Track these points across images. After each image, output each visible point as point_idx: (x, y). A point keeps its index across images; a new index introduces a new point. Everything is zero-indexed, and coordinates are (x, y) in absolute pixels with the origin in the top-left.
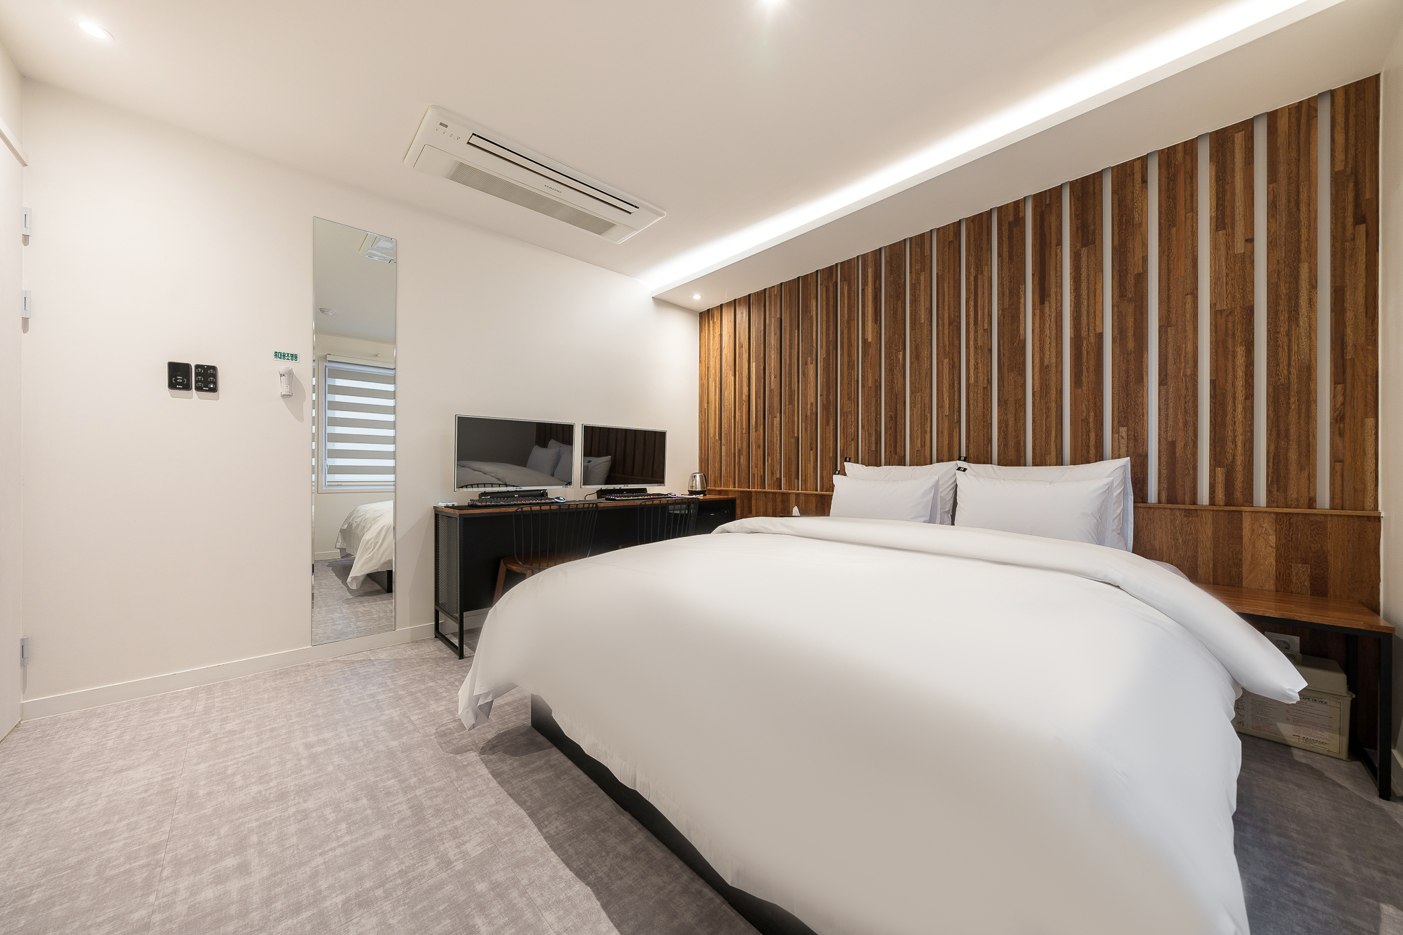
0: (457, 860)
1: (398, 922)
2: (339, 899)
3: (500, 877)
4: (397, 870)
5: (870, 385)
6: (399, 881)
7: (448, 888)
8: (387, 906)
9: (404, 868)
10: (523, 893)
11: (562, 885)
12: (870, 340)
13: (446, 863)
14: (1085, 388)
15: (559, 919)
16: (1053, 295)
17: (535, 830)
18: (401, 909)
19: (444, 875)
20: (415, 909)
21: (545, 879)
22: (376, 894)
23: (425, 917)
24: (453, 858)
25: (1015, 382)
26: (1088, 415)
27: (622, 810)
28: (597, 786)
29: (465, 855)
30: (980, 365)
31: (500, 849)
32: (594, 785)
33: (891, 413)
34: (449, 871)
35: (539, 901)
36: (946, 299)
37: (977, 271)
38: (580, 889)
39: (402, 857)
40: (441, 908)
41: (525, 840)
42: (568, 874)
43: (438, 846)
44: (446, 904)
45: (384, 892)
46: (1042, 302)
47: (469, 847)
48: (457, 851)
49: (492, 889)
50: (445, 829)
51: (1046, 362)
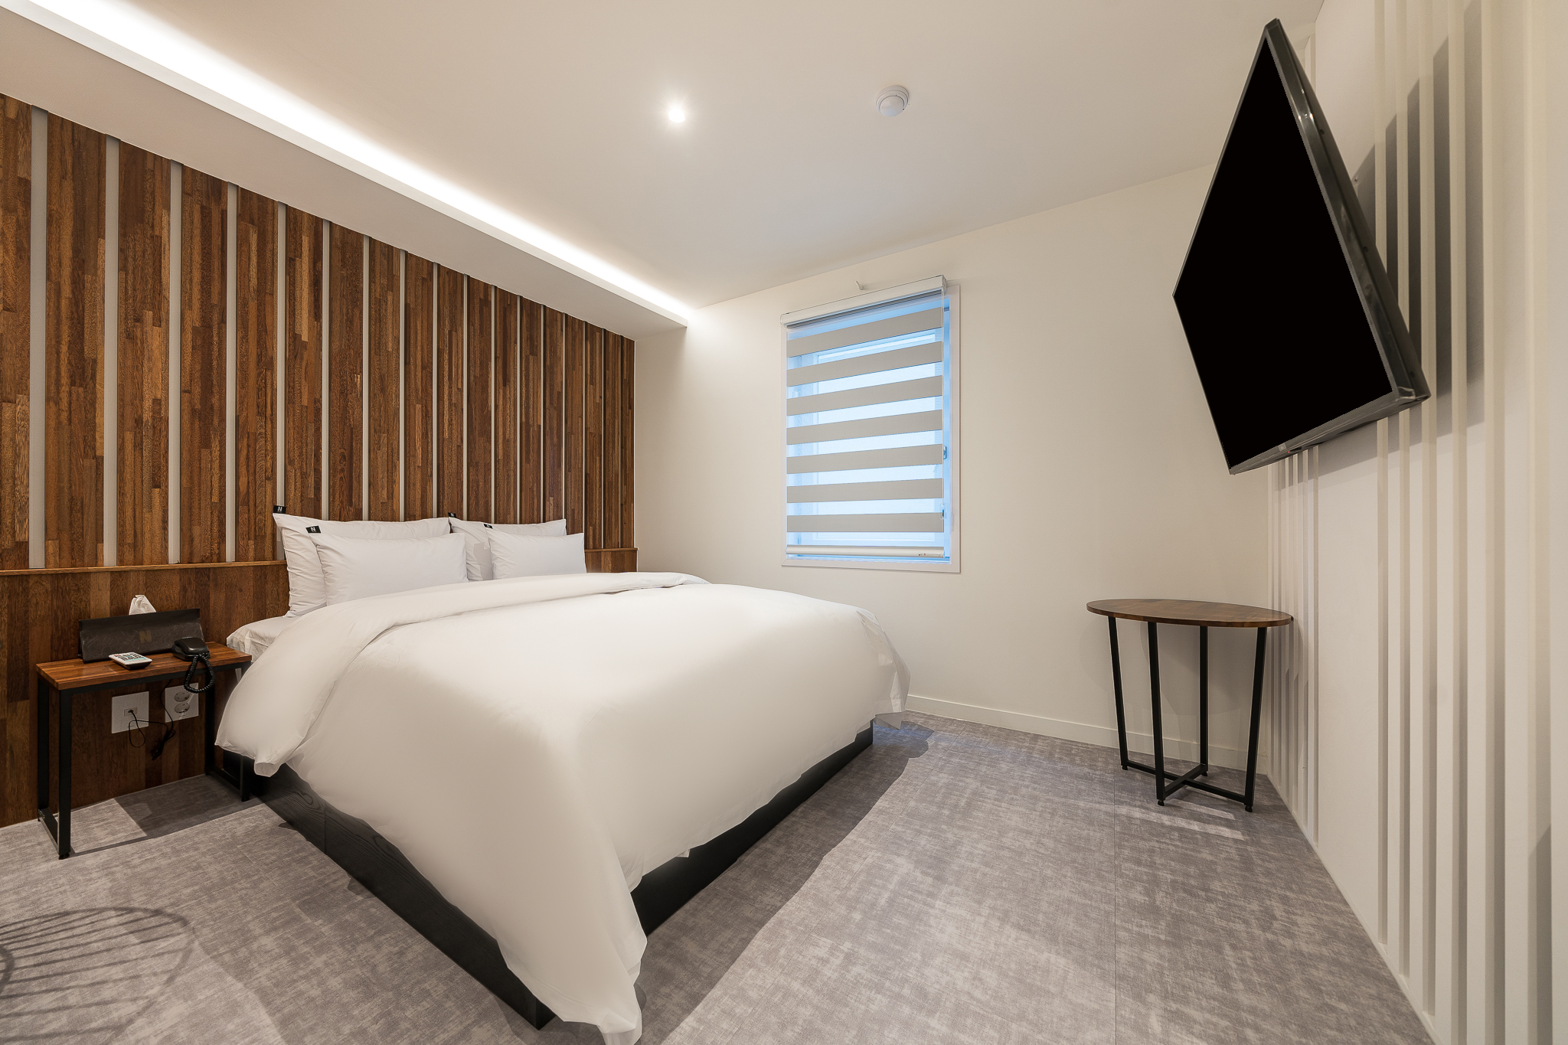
0: (842, 951)
1: (916, 952)
2: (933, 1022)
3: (842, 910)
4: (879, 997)
5: (305, 402)
6: (887, 984)
7: (871, 938)
8: (912, 973)
9: (873, 992)
10: (848, 888)
11: (829, 871)
12: (305, 338)
13: (850, 959)
14: (531, 464)
15: (855, 862)
16: (512, 383)
17: (781, 911)
18: (907, 960)
19: (862, 951)
20: (901, 948)
21: (829, 882)
22: (909, 992)
23: (901, 936)
24: (842, 956)
25: (484, 447)
26: (533, 485)
27: (735, 863)
28: (703, 890)
29: (833, 950)
30: (454, 422)
31: (815, 925)
32: (702, 893)
33: (342, 450)
34: (856, 949)
35: (849, 877)
36: (419, 338)
37: (452, 326)
38: (827, 860)
39: (863, 1007)
40: (889, 931)
41: (797, 913)
42: (818, 872)
43: (835, 981)
44: (884, 929)
45: (903, 987)
46: (505, 385)
47: (822, 952)
48: (832, 959)
49: (855, 908)
50: (811, 992)
51: (507, 436)
